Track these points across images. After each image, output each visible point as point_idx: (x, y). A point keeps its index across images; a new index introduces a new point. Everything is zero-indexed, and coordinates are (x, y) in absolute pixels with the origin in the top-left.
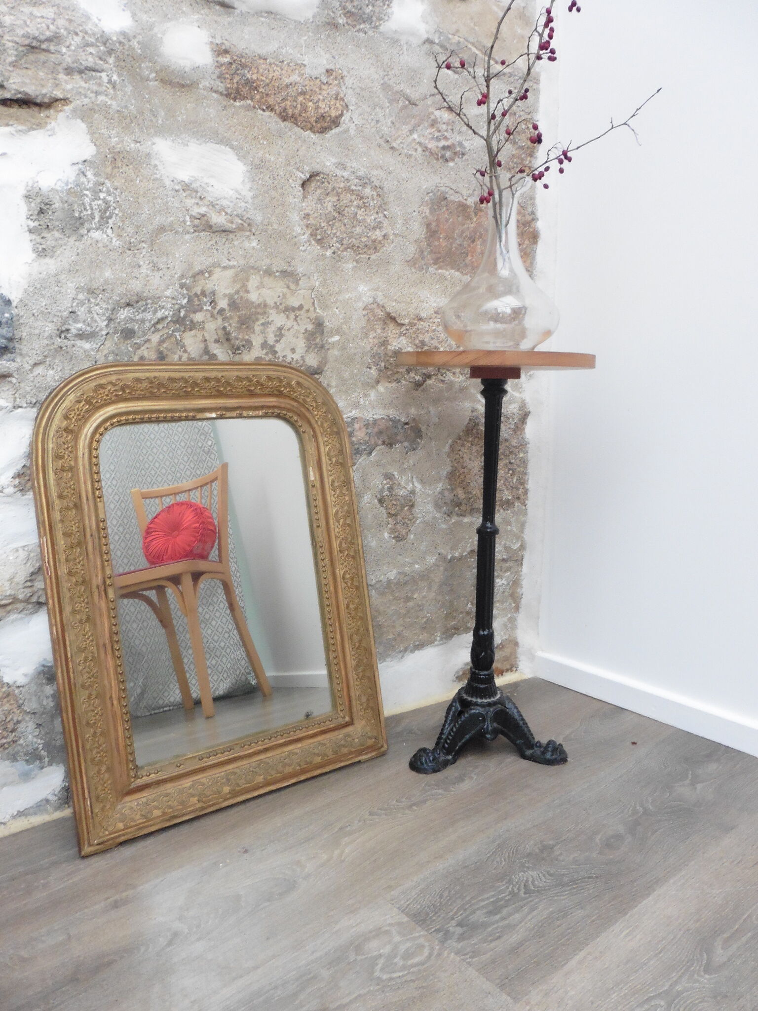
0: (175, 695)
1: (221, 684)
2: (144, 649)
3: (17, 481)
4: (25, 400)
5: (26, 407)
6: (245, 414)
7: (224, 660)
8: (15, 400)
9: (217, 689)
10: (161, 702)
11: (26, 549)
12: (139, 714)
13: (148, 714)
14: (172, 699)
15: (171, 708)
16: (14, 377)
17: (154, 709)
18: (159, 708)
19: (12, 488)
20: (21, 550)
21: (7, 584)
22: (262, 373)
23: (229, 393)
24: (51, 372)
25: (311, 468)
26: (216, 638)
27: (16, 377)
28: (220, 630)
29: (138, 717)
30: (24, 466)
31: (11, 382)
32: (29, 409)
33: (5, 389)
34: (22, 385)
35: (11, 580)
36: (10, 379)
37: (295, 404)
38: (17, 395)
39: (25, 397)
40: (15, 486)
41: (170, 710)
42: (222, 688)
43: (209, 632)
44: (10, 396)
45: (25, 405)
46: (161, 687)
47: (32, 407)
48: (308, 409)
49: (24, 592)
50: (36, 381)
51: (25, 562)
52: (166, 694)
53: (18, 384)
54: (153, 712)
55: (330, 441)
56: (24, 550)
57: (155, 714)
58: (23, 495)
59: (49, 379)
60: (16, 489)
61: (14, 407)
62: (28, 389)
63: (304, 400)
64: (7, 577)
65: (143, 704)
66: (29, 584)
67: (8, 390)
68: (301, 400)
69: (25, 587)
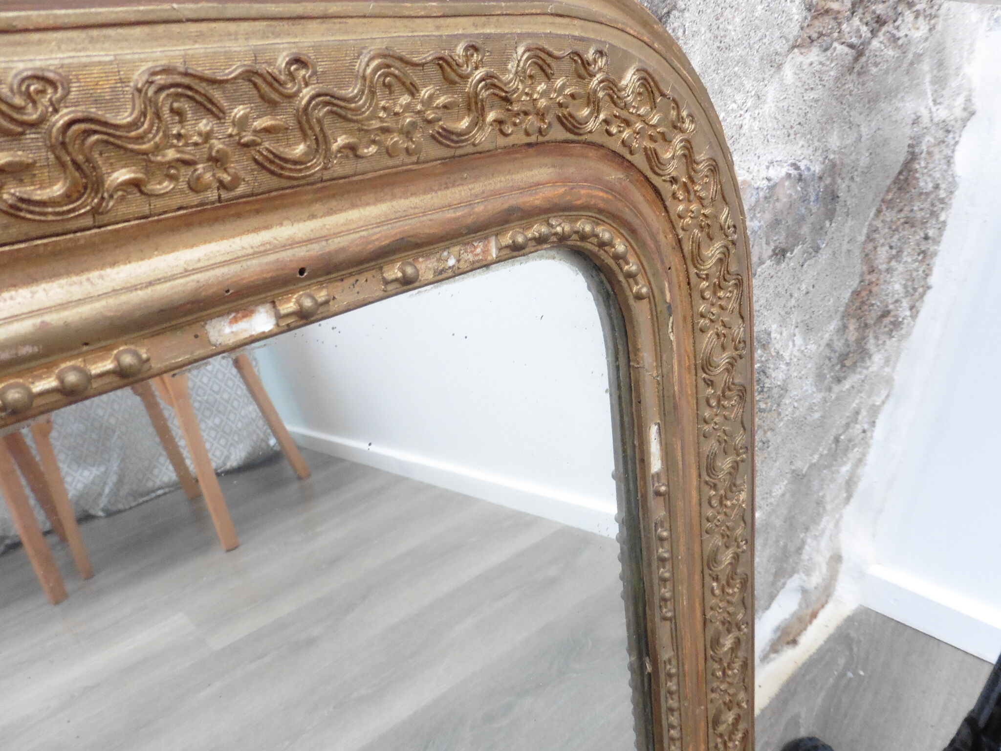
0: (166, 473)
1: (232, 450)
2: (112, 421)
6: (426, 267)
7: (232, 417)
9: (227, 458)
10: (150, 484)
12: (121, 506)
13: (133, 504)
14: (166, 479)
15: (167, 490)
17: (142, 495)
18: (148, 493)
22: (507, 27)
23: (339, 168)
25: (653, 431)
26: (216, 388)
28: (220, 376)
29: (119, 512)
37: (614, 175)
41: (165, 494)
42: (237, 456)
43: (205, 380)
46: (146, 463)
48: (657, 191)
52: (156, 471)
54: (141, 500)
55: (715, 310)
57: (144, 502)
63: (652, 157)
65: (123, 492)
68: (639, 160)
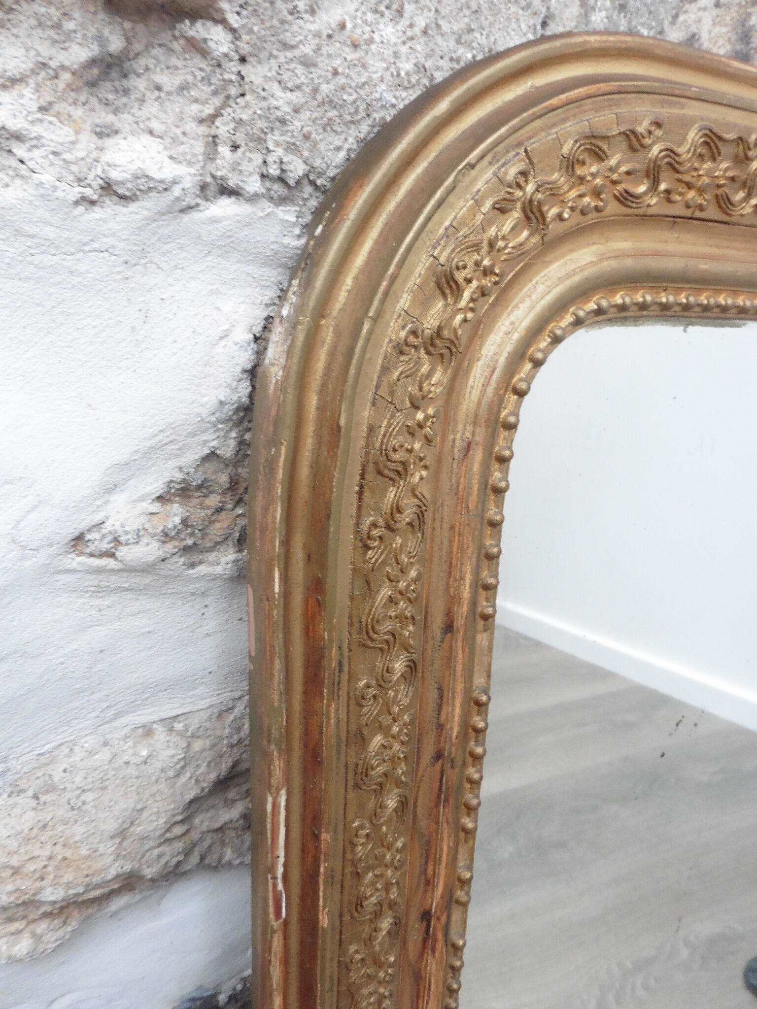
3: (176, 513)
4: (258, 158)
5: (253, 199)
8: (211, 153)
11: (178, 726)
16: (223, 22)
19: (155, 544)
20: (161, 735)
21: (109, 848)
24: (389, 31)
27: (234, 20)
30: (212, 455)
31: (199, 48)
32: (268, 207)
33: (168, 81)
34: (255, 74)
35: (121, 834)
36: (200, 30)
38: (223, 128)
39: (259, 141)
40: (166, 536)
44: (191, 126)
45: (254, 185)
47: (282, 201)
49: (159, 856)
50: (325, 66)
51: (171, 773)
53: (234, 66)
56: (171, 729)
58: (192, 565)
59: (377, 67)
60: (170, 547)
61: (203, 187)
62: (282, 100)
64: (111, 826)
66: (178, 830)
67: (183, 88)
69: (168, 841)
